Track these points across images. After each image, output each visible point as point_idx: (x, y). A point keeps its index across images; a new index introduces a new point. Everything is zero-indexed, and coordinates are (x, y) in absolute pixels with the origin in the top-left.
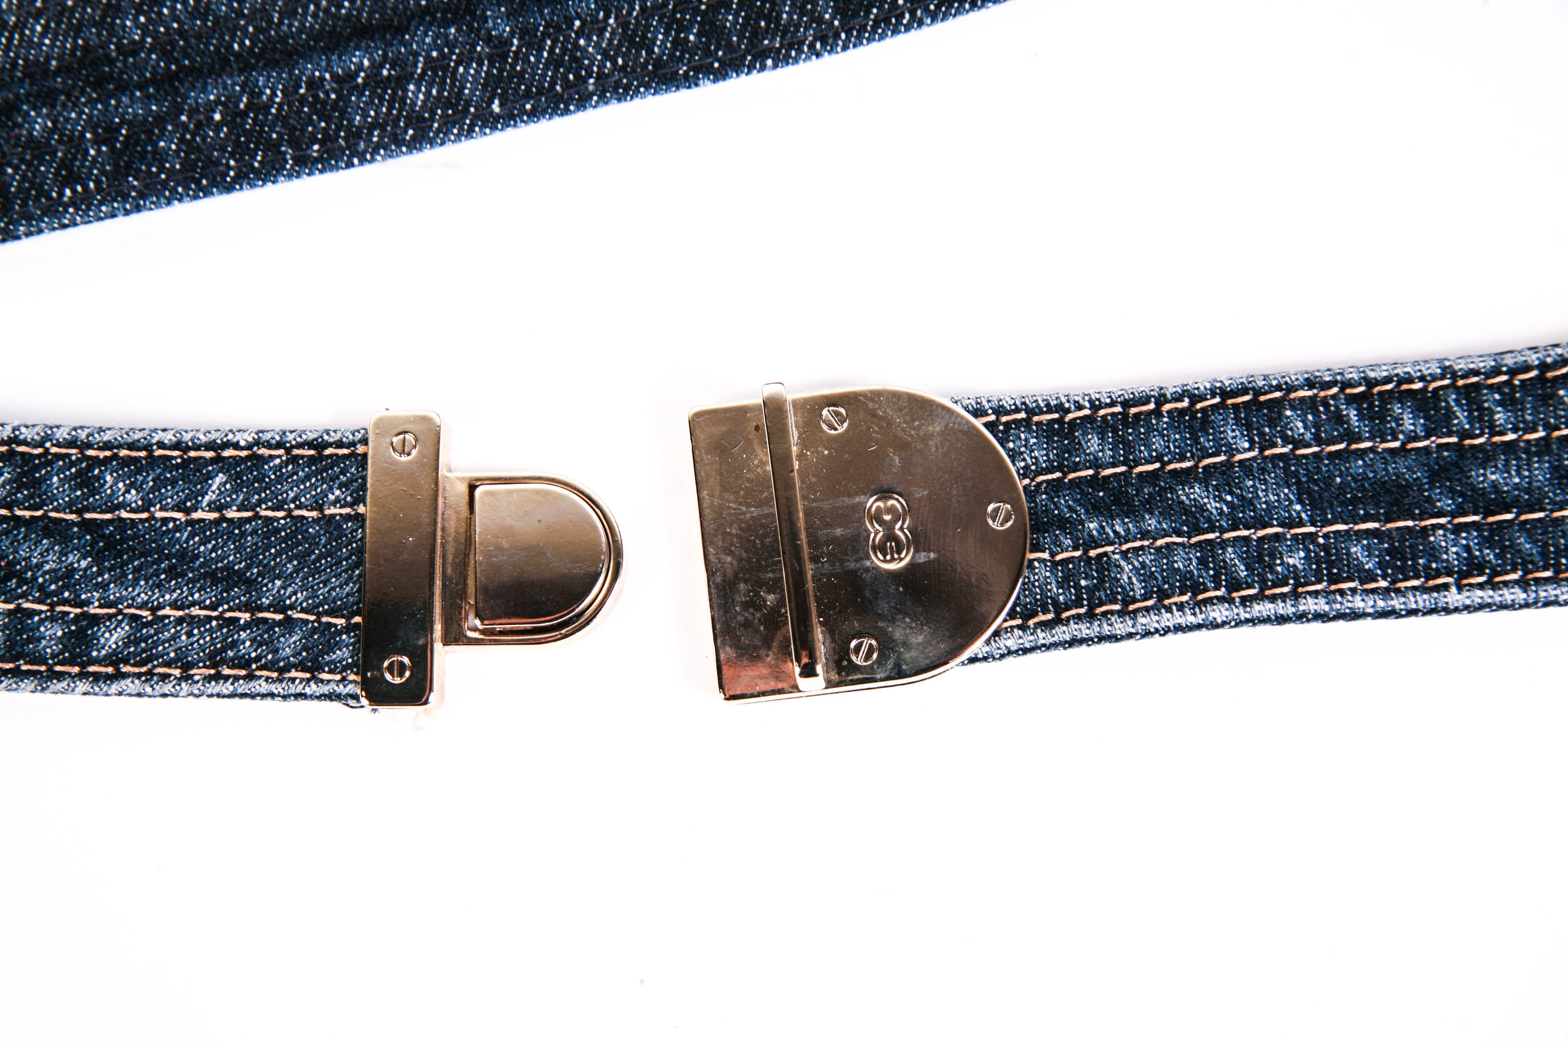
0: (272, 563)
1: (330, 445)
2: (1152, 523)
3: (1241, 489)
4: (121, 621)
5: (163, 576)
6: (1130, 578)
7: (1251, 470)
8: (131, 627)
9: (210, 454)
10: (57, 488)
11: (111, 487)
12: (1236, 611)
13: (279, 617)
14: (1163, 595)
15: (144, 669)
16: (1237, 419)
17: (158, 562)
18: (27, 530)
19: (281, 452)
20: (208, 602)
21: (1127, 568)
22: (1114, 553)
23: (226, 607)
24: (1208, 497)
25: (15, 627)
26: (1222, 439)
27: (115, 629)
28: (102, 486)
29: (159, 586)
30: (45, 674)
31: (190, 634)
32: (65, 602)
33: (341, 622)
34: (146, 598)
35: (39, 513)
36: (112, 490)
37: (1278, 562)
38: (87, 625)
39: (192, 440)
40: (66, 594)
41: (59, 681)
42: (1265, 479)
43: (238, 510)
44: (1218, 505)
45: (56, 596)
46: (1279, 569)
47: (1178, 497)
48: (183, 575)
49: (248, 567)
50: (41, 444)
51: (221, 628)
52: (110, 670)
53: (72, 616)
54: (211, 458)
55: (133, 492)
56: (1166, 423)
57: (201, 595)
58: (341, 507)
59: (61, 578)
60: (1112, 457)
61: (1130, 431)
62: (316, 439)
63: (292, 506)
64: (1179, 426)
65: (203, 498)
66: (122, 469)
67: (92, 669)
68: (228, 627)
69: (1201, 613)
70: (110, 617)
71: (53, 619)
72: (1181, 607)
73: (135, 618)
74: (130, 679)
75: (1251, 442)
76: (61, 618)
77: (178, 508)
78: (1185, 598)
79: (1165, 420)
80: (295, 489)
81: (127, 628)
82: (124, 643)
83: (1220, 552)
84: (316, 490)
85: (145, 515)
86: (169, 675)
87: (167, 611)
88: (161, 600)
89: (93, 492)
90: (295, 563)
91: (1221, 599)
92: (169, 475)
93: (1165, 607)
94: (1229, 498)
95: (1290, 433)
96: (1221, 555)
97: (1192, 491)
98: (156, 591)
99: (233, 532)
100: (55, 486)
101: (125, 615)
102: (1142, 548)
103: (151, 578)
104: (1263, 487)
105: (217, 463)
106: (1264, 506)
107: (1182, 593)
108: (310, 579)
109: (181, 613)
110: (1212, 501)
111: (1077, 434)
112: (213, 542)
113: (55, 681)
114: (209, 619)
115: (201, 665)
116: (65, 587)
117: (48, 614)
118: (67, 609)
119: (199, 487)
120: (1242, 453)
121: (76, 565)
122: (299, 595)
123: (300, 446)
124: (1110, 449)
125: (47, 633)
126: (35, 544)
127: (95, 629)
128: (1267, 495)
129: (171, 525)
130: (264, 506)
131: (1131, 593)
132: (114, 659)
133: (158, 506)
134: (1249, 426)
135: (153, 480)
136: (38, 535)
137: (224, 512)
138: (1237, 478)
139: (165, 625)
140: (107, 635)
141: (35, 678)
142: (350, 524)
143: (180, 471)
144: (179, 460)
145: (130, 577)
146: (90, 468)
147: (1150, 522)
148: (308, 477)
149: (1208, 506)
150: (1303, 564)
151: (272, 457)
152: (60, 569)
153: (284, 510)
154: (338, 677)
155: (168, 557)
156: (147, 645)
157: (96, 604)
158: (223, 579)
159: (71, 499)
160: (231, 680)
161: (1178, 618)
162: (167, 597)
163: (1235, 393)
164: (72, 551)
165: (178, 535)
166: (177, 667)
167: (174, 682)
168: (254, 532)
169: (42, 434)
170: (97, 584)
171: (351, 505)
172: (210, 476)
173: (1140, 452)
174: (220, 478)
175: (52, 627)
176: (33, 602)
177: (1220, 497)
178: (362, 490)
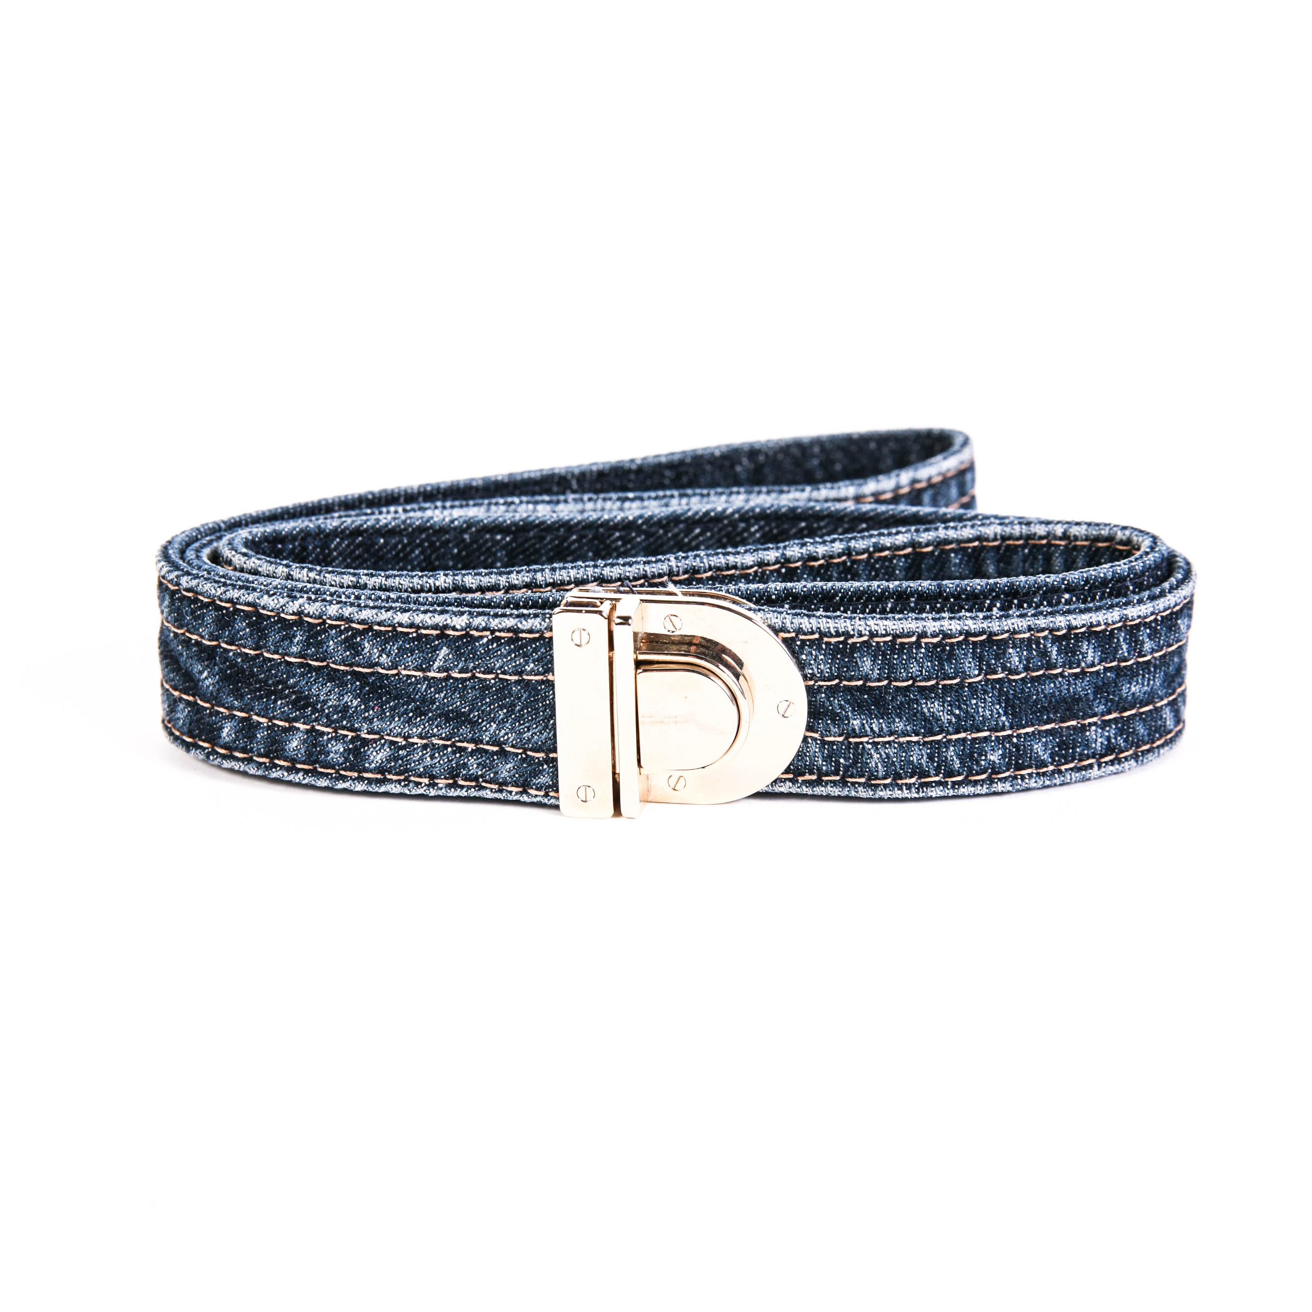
0: (488, 709)
1: (523, 631)
2: (899, 725)
3: (966, 705)
4: (383, 745)
5: (411, 714)
6: (876, 764)
7: (976, 691)
8: (391, 749)
9: (435, 632)
10: (333, 649)
11: (369, 652)
12: (947, 791)
13: (496, 749)
14: (898, 776)
15: (402, 777)
16: (974, 653)
17: (408, 703)
18: (316, 674)
19: (488, 633)
20: (444, 735)
21: (876, 756)
22: (868, 743)
23: (457, 739)
24: (943, 711)
25: (311, 741)
26: (961, 668)
27: (380, 750)
28: (363, 650)
29: (409, 721)
30: (334, 775)
31: (432, 757)
32: (344, 728)
33: (541, 755)
34: (400, 730)
35: (325, 664)
36: (370, 654)
37: (983, 758)
38: (360, 745)
39: (422, 622)
40: (345, 723)
41: (344, 782)
42: (985, 699)
43: (460, 672)
44: (949, 717)
45: (338, 723)
46: (983, 763)
47: (922, 708)
48: (425, 715)
49: (471, 711)
50: (320, 617)
51: (454, 753)
52: (379, 776)
53: (349, 737)
54: (437, 635)
55: (384, 656)
56: (923, 653)
57: (439, 730)
58: (535, 675)
59: (340, 711)
60: (878, 674)
61: (896, 656)
62: (513, 627)
63: (499, 672)
64: (932, 656)
65: (434, 663)
66: (375, 639)
67: (366, 775)
68: (460, 753)
69: (923, 792)
70: (375, 741)
71: (336, 738)
72: (909, 787)
73: (392, 743)
74: (394, 785)
75: (980, 670)
76: (343, 739)
77: (416, 669)
78: (913, 780)
79: (923, 650)
80: (500, 661)
81: (388, 750)
82: (387, 760)
83: (944, 750)
84: (515, 662)
85: (394, 672)
86: (421, 783)
87: (415, 740)
88: (410, 732)
89: (358, 654)
90: (505, 711)
91: (939, 783)
92: (408, 646)
93: (897, 785)
94: (957, 712)
95: (1008, 665)
96: (944, 752)
97: (932, 705)
98: (407, 725)
99: (458, 686)
100: (332, 647)
101: (386, 740)
102: (889, 742)
103: (402, 715)
104: (983, 705)
105: (441, 638)
106: (981, 718)
107: (911, 777)
108: (517, 724)
109: (425, 741)
110: (945, 714)
111: (855, 655)
112: (445, 692)
113: (341, 782)
114: (446, 747)
115: (443, 777)
116: (343, 718)
117: (334, 734)
118: (345, 732)
119: (430, 655)
120: (972, 678)
121: (349, 704)
122: (510, 735)
123: (500, 631)
124: (878, 669)
125: (333, 749)
126: (322, 686)
127: (366, 748)
128: (984, 711)
129: (413, 679)
130: (478, 670)
131: (876, 774)
132: (381, 770)
133: (403, 666)
134: (981, 659)
135: (397, 648)
136: (324, 679)
137: (450, 672)
138: (965, 696)
139: (415, 749)
140: (374, 753)
141: (327, 777)
142: (543, 687)
143: (416, 643)
144: (414, 635)
145: (388, 714)
146: (354, 636)
147: (898, 725)
148: (509, 654)
149: (942, 718)
150: (1000, 760)
151: (481, 637)
152: (339, 705)
153: (494, 673)
154: (542, 793)
155: (414, 700)
156: (403, 762)
157: (366, 731)
158: (453, 719)
159: (343, 657)
160: (465, 789)
161: (906, 793)
162: (415, 730)
163: (976, 635)
164: (347, 693)
165: (419, 686)
166: (426, 777)
167: (425, 788)
168: (473, 688)
169: (320, 610)
170: (365, 718)
171: (543, 674)
172: (436, 649)
173: (901, 673)
174: (444, 651)
175: (337, 744)
176: (322, 725)
177: (951, 711)
178: (550, 663)
